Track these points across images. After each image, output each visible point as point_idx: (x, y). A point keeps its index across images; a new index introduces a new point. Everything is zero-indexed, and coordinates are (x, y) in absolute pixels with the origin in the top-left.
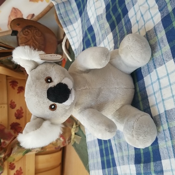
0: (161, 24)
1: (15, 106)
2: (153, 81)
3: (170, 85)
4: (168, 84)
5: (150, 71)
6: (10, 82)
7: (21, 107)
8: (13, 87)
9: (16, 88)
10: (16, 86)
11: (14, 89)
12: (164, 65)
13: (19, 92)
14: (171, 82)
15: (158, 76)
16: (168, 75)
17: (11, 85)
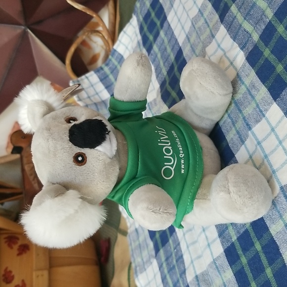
0: (247, 64)
1: (13, 278)
2: (251, 153)
3: (280, 142)
4: (277, 142)
5: (244, 139)
6: (5, 238)
7: (23, 281)
8: (10, 246)
9: (16, 247)
10: (15, 243)
11: (12, 248)
12: (264, 119)
13: (19, 254)
14: (281, 138)
15: (257, 139)
16: (273, 130)
17: (6, 242)
